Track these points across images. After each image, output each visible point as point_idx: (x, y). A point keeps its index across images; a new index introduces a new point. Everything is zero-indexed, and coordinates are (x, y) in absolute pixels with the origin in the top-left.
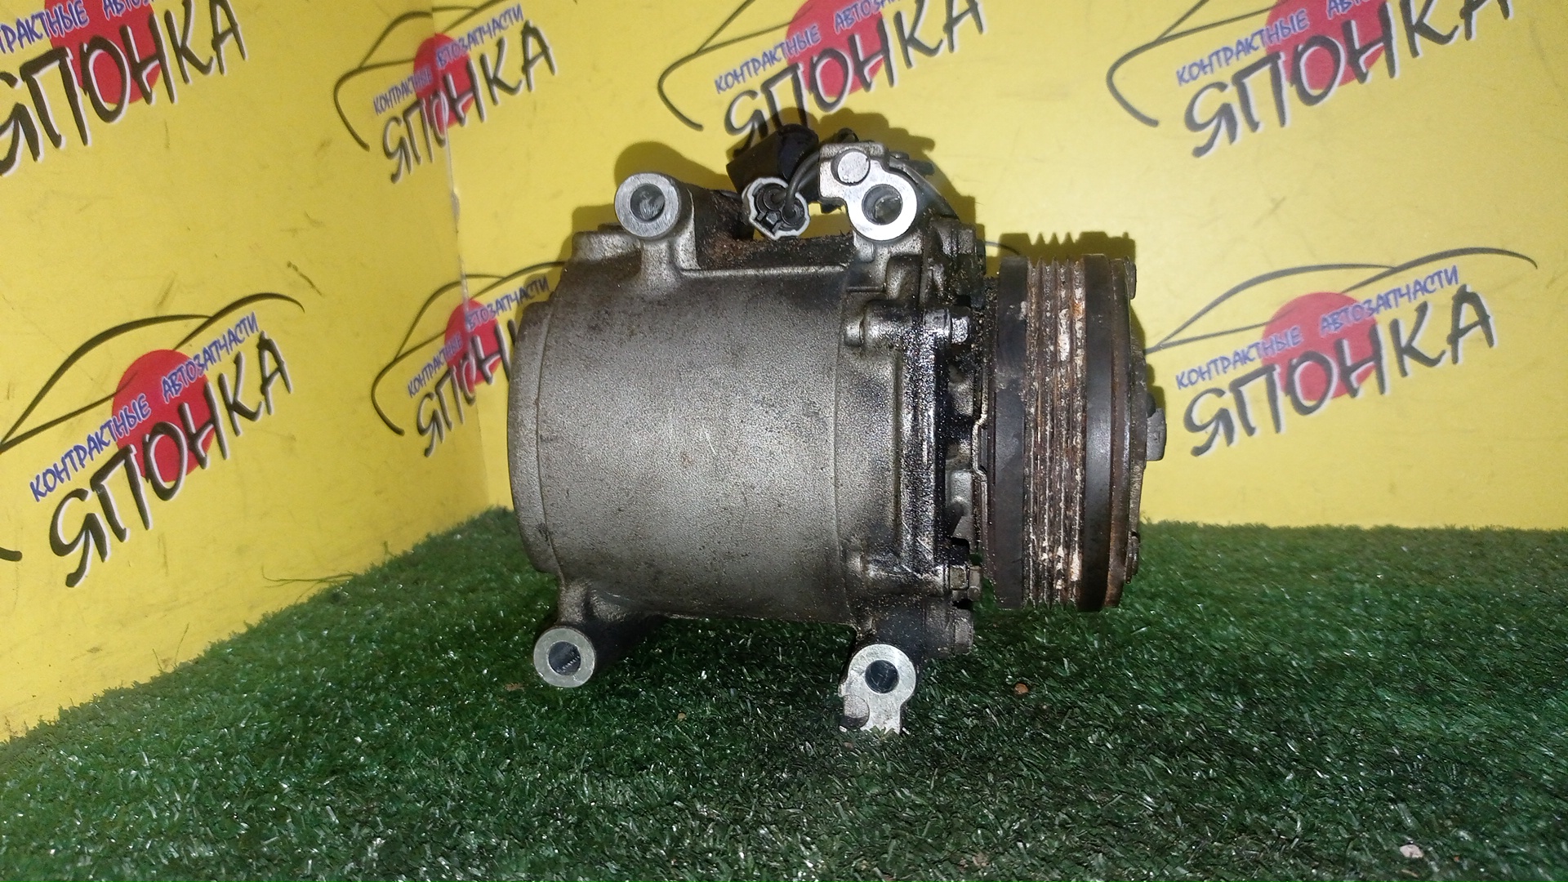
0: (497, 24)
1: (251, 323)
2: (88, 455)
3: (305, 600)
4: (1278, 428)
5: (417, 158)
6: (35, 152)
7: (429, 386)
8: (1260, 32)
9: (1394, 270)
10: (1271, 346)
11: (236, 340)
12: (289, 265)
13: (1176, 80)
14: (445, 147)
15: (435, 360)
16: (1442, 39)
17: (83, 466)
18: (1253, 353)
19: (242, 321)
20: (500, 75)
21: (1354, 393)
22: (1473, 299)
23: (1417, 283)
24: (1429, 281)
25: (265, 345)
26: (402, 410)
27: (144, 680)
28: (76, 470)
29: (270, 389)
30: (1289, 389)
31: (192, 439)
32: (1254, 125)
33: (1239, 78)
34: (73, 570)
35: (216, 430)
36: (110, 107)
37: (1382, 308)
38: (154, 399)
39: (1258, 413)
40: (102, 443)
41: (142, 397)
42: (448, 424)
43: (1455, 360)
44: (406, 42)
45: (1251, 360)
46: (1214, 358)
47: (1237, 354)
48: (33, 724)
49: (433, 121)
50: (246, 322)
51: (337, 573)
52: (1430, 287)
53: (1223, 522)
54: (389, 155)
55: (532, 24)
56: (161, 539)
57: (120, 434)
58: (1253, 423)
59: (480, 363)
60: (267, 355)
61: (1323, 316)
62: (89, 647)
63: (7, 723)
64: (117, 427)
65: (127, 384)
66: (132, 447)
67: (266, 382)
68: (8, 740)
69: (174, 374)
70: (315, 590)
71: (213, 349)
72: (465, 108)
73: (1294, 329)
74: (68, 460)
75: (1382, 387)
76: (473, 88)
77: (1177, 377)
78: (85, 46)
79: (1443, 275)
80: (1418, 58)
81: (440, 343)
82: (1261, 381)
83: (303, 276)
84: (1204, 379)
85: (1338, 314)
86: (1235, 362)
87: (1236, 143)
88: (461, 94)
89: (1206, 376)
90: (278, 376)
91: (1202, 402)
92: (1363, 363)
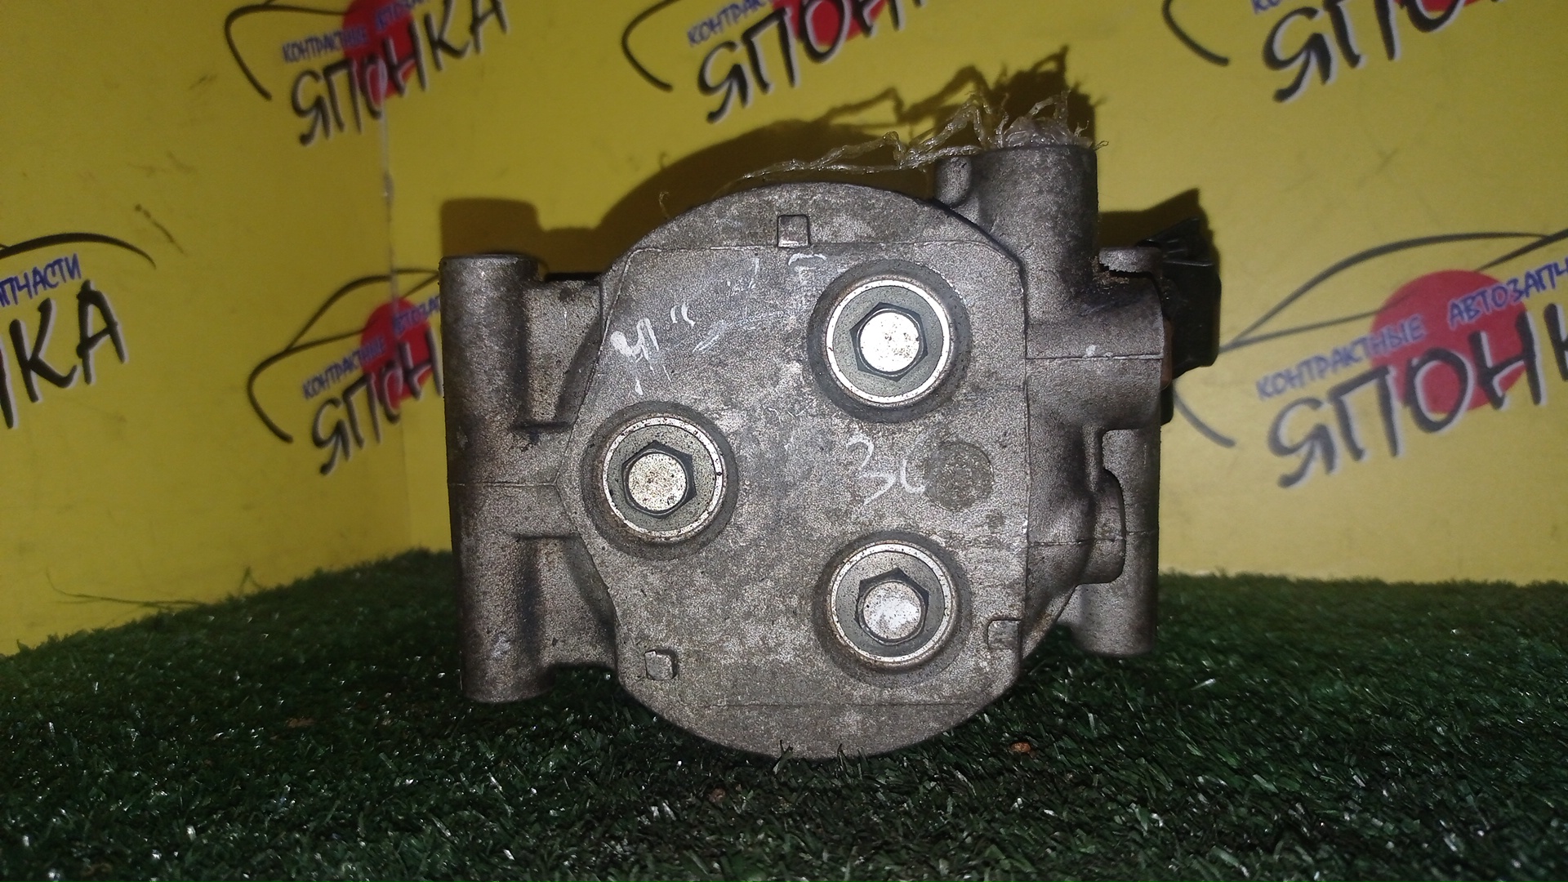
1: (73, 268)
4: (1394, 450)
5: (340, 125)
7: (335, 389)
9: (1546, 240)
10: (1382, 341)
11: (44, 281)
12: (138, 208)
14: (381, 121)
15: (345, 361)
19: (58, 262)
20: (445, 37)
21: (1497, 402)
25: (88, 297)
26: (294, 414)
29: (92, 353)
30: (1409, 398)
32: (1353, 59)
33: (1332, 2)
37: (1533, 290)
39: (1367, 428)
42: (359, 442)
45: (1357, 360)
46: (1305, 358)
47: (1336, 352)
49: (364, 87)
50: (64, 264)
51: (176, 598)
53: (1323, 575)
54: (299, 112)
58: (1361, 444)
59: (408, 374)
60: (92, 310)
61: (1453, 301)
67: (85, 345)
70: (139, 615)
71: (8, 287)
72: (406, 75)
73: (1415, 319)
75: (1536, 397)
76: (415, 54)
77: (1259, 384)
81: (354, 343)
82: (1370, 390)
83: (157, 225)
84: (1293, 386)
85: (1473, 298)
86: (1335, 363)
87: (1330, 82)
88: (402, 61)
89: (1297, 382)
90: (106, 339)
91: (1291, 415)
92: (1509, 362)
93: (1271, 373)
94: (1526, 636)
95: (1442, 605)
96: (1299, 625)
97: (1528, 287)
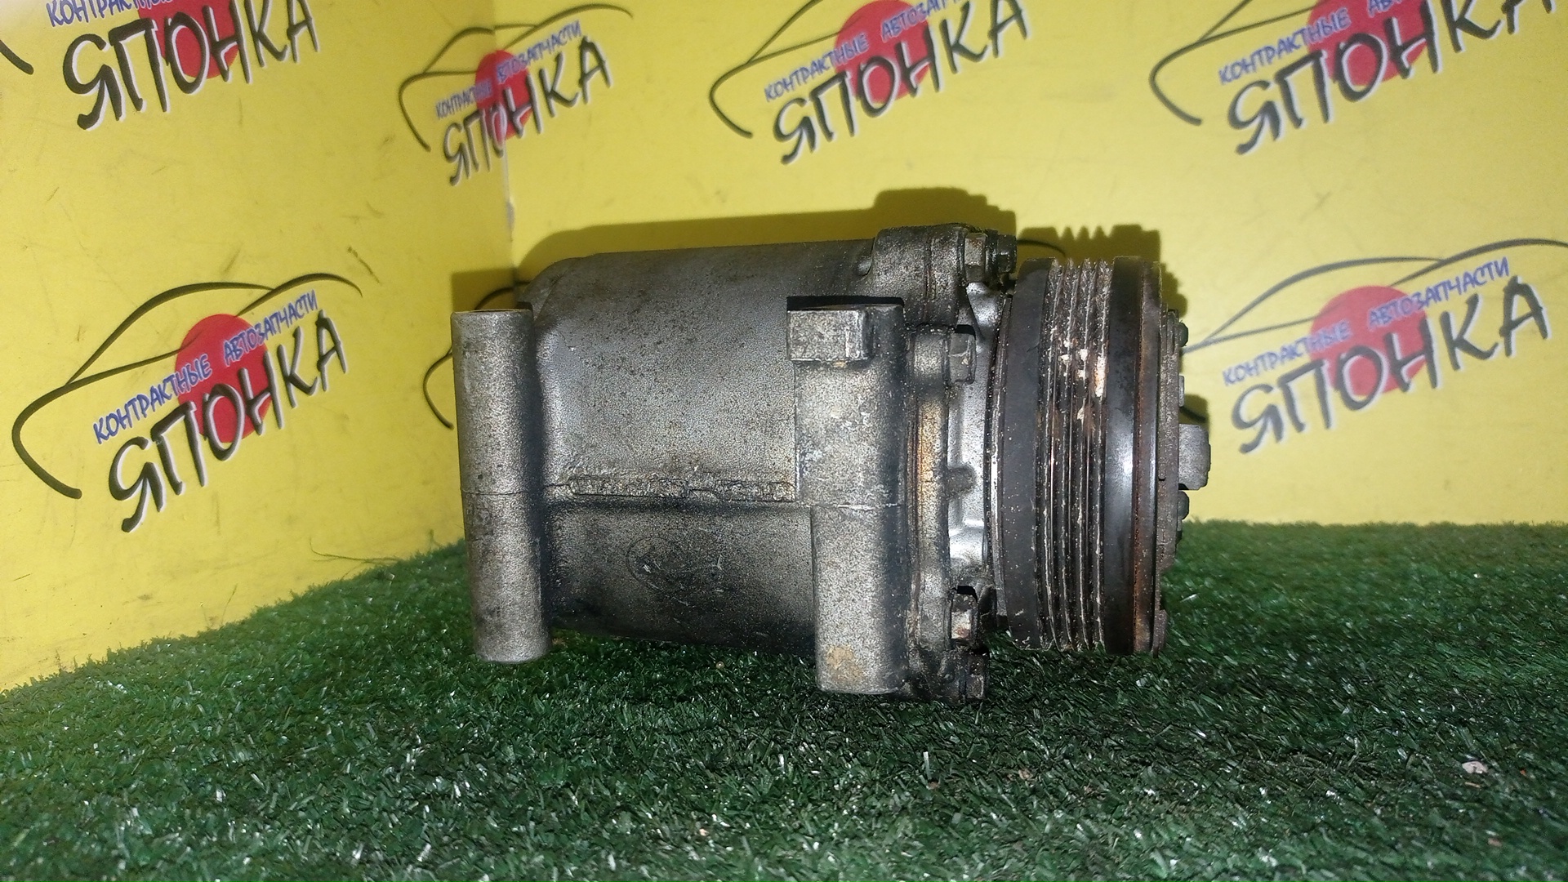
0: (556, 40)
1: (310, 300)
2: (150, 406)
3: (350, 577)
4: (1328, 424)
5: (475, 165)
6: (118, 113)
8: (1302, 31)
9: (1442, 263)
10: (1319, 340)
11: (295, 314)
12: (350, 250)
13: (1217, 78)
14: (503, 158)
16: (1484, 34)
17: (145, 416)
18: (1301, 348)
19: (303, 298)
20: (558, 89)
21: (1405, 387)
22: (1525, 290)
23: (1467, 275)
24: (1479, 273)
25: (322, 323)
27: (192, 633)
28: (138, 418)
29: (327, 366)
30: (1339, 384)
31: (249, 404)
32: (1297, 122)
33: (1282, 76)
34: (129, 516)
35: (273, 399)
36: (189, 79)
37: (1432, 301)
38: (215, 361)
39: (1308, 408)
40: (164, 396)
41: (204, 357)
43: (1508, 352)
44: (469, 54)
45: (1299, 355)
46: (1260, 353)
47: (1284, 349)
48: (82, 662)
49: (491, 131)
50: (307, 299)
51: (383, 557)
52: (1480, 279)
53: (1274, 520)
54: (448, 158)
55: (589, 40)
56: (215, 498)
57: (182, 390)
58: (1302, 418)
60: (325, 332)
61: (1372, 309)
62: (141, 594)
63: (57, 657)
64: (180, 383)
65: (190, 343)
66: (192, 403)
67: (322, 359)
68: (58, 672)
69: (235, 339)
71: (274, 320)
72: (523, 120)
73: (1343, 323)
74: (130, 408)
75: (1434, 381)
76: (531, 101)
77: (1224, 373)
78: (170, 20)
79: (1493, 267)
80: (1461, 52)
82: (1309, 378)
83: (362, 262)
84: (1251, 375)
85: (1387, 308)
86: (1283, 357)
87: (1280, 139)
88: (519, 108)
89: (1253, 372)
90: (334, 355)
91: (1249, 397)
92: (1414, 357)
93: (1234, 365)
94: (1416, 561)
95: (1361, 541)
96: (1256, 558)
97: (1428, 299)
